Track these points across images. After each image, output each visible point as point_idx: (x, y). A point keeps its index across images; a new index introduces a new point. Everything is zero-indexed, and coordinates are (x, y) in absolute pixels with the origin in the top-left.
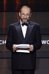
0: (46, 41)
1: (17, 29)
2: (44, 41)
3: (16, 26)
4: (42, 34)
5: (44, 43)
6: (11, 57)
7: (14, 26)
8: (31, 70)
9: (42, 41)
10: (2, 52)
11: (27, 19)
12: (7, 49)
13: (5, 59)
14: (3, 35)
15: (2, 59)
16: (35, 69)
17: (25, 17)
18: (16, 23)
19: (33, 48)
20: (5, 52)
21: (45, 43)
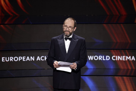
0: (93, 56)
1: (59, 43)
2: (91, 57)
3: (58, 40)
4: (87, 49)
5: (91, 59)
6: (52, 75)
7: (57, 40)
8: (74, 90)
9: (89, 56)
10: (44, 69)
11: (69, 32)
12: (48, 64)
13: (47, 77)
14: (43, 50)
15: (44, 77)
16: (80, 89)
17: (67, 30)
18: (59, 36)
19: (76, 66)
20: (48, 69)
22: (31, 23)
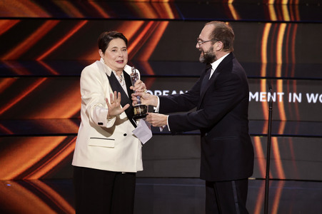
0: (317, 95)
2: (312, 95)
9: (308, 95)
21: (315, 101)
22: (184, 18)
